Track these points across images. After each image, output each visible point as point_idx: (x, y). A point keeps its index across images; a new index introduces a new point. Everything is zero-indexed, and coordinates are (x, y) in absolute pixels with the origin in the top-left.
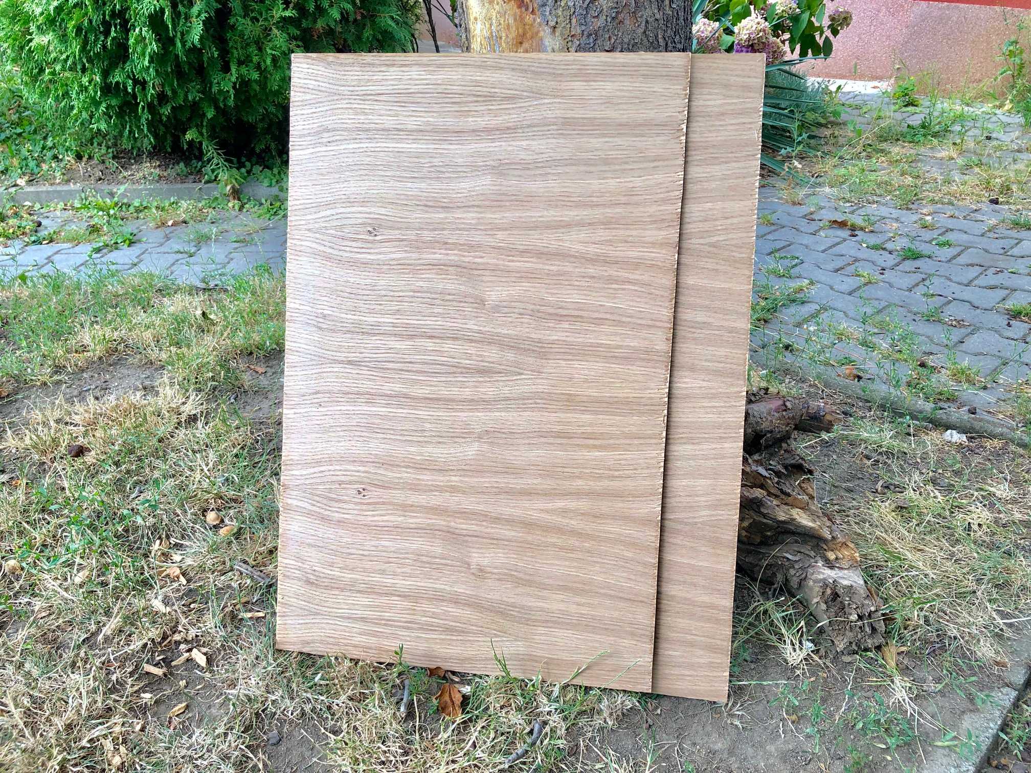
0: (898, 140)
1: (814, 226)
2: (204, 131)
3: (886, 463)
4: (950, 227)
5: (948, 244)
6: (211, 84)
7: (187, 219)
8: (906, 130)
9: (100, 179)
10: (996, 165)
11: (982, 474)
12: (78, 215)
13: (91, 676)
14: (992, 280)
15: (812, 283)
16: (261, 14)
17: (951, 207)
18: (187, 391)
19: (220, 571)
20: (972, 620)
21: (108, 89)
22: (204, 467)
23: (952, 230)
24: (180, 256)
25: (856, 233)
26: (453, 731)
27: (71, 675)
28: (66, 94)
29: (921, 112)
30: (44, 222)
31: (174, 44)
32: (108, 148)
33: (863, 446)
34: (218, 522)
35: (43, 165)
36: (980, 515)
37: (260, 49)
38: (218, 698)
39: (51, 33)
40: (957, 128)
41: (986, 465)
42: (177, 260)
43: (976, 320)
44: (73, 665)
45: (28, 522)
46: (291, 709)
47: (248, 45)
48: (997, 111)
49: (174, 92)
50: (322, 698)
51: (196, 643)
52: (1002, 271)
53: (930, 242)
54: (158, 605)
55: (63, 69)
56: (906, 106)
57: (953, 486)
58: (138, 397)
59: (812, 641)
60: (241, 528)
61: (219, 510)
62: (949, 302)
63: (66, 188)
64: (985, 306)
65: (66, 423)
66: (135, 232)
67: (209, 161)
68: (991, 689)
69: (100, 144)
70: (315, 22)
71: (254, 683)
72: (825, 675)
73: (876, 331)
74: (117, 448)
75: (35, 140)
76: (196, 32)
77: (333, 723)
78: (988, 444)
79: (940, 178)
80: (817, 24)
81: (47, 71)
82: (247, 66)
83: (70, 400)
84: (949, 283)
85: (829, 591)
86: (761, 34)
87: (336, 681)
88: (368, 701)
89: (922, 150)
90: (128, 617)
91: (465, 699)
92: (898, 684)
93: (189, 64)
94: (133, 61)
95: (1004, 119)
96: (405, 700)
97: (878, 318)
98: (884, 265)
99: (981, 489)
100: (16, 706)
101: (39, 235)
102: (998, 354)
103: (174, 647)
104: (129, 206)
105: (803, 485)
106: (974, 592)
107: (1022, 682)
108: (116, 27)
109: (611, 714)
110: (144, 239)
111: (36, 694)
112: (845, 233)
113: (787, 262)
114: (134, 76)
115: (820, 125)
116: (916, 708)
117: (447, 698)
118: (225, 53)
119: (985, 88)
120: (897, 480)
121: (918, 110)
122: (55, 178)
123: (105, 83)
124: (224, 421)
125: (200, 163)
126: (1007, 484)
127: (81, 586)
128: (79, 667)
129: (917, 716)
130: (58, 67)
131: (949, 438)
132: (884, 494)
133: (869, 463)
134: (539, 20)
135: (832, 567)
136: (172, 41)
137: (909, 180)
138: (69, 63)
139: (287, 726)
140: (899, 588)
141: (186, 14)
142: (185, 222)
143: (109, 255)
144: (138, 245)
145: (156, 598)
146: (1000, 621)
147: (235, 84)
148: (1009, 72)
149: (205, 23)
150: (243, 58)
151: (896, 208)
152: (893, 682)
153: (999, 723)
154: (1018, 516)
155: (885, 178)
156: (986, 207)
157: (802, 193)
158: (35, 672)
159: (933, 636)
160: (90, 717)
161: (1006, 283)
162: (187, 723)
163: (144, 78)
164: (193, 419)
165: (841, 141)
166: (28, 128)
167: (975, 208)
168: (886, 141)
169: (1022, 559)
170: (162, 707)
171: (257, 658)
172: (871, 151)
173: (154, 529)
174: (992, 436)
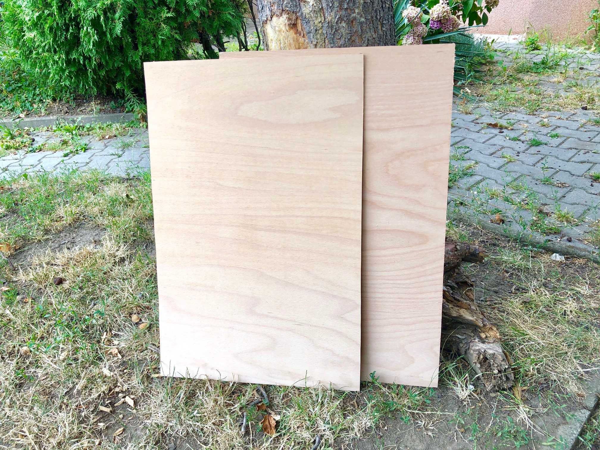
0: (528, 72)
1: (478, 127)
2: (125, 83)
3: (517, 275)
4: (559, 125)
5: (557, 136)
6: (127, 57)
7: (116, 134)
8: (533, 65)
9: (67, 112)
10: (586, 86)
11: (573, 281)
12: (55, 133)
13: (70, 414)
14: (582, 157)
15: (477, 163)
16: (155, 16)
17: (559, 113)
18: (119, 243)
19: (140, 350)
20: (565, 370)
21: (69, 62)
22: (130, 289)
23: (559, 127)
24: (114, 157)
25: (503, 130)
26: (271, 442)
27: (60, 414)
28: (46, 65)
29: (542, 54)
30: (36, 139)
31: (106, 36)
32: (71, 93)
33: (504, 265)
34: (138, 321)
35: (34, 105)
36: (571, 305)
37: (154, 36)
38: (140, 424)
39: (35, 31)
40: (563, 63)
41: (575, 274)
42: (112, 160)
43: (573, 182)
44: (61, 407)
45: (33, 324)
46: (181, 430)
47: (148, 34)
48: (587, 52)
49: (107, 62)
50: (198, 424)
51: (127, 393)
52: (588, 152)
53: (546, 135)
54: (106, 372)
55: (43, 51)
56: (533, 50)
57: (556, 287)
58: (92, 247)
59: (473, 385)
60: (151, 324)
61: (138, 314)
62: (557, 172)
63: (47, 118)
64: (578, 174)
65: (52, 265)
66: (87, 143)
67: (128, 100)
68: (575, 410)
69: (66, 92)
70: (185, 18)
71: (160, 416)
72: (480, 405)
73: (514, 191)
74: (81, 278)
75: (29, 90)
76: (118, 29)
77: (204, 438)
78: (577, 261)
79: (553, 94)
80: (478, 6)
81: (34, 52)
82: (147, 46)
83: (53, 250)
84: (557, 160)
85: (482, 357)
86: (445, 14)
87: (206, 414)
88: (223, 425)
89: (542, 77)
90: (89, 379)
91: (278, 422)
92: (522, 409)
93: (115, 46)
94: (83, 46)
95: (591, 56)
96: (244, 425)
97: (515, 183)
98: (519, 150)
99: (572, 289)
100: (30, 433)
101: (33, 146)
102: (585, 203)
103: (115, 395)
104: (84, 127)
105: (467, 293)
106: (566, 353)
107: (593, 405)
108: (72, 27)
109: (359, 430)
110: (93, 148)
111: (40, 425)
112: (496, 131)
113: (462, 151)
114: (84, 54)
115: (482, 64)
116: (532, 423)
117: (267, 423)
118: (134, 39)
119: (579, 38)
120: (523, 285)
121: (540, 52)
122: (41, 113)
123: (67, 58)
124: (140, 261)
125: (123, 101)
126: (587, 286)
127: (63, 361)
128: (63, 409)
129: (532, 427)
130: (40, 50)
131: (554, 259)
132: (517, 294)
133: (507, 275)
134: (307, 41)
135: (484, 342)
136: (104, 34)
137: (534, 97)
138: (47, 47)
139: (179, 440)
140: (523, 352)
141: (112, 18)
142: (115, 136)
143: (73, 158)
144: (89, 151)
145: (105, 367)
146: (581, 370)
147: (141, 56)
148: (593, 28)
149: (123, 23)
150: (145, 42)
151: (526, 114)
152: (519, 408)
153: (579, 430)
154: (593, 305)
155: (520, 96)
156: (580, 111)
157: (471, 107)
158: (40, 413)
159: (542, 380)
160: (70, 438)
161: (591, 159)
162: (124, 440)
163: (89, 56)
164: (123, 260)
165: (495, 73)
166: (24, 83)
167: (573, 113)
168: (521, 72)
169: (595, 332)
170: (110, 431)
171: (162, 401)
172: (513, 79)
173: (103, 326)
174: (579, 257)
